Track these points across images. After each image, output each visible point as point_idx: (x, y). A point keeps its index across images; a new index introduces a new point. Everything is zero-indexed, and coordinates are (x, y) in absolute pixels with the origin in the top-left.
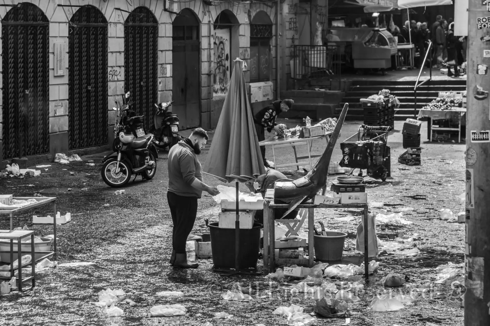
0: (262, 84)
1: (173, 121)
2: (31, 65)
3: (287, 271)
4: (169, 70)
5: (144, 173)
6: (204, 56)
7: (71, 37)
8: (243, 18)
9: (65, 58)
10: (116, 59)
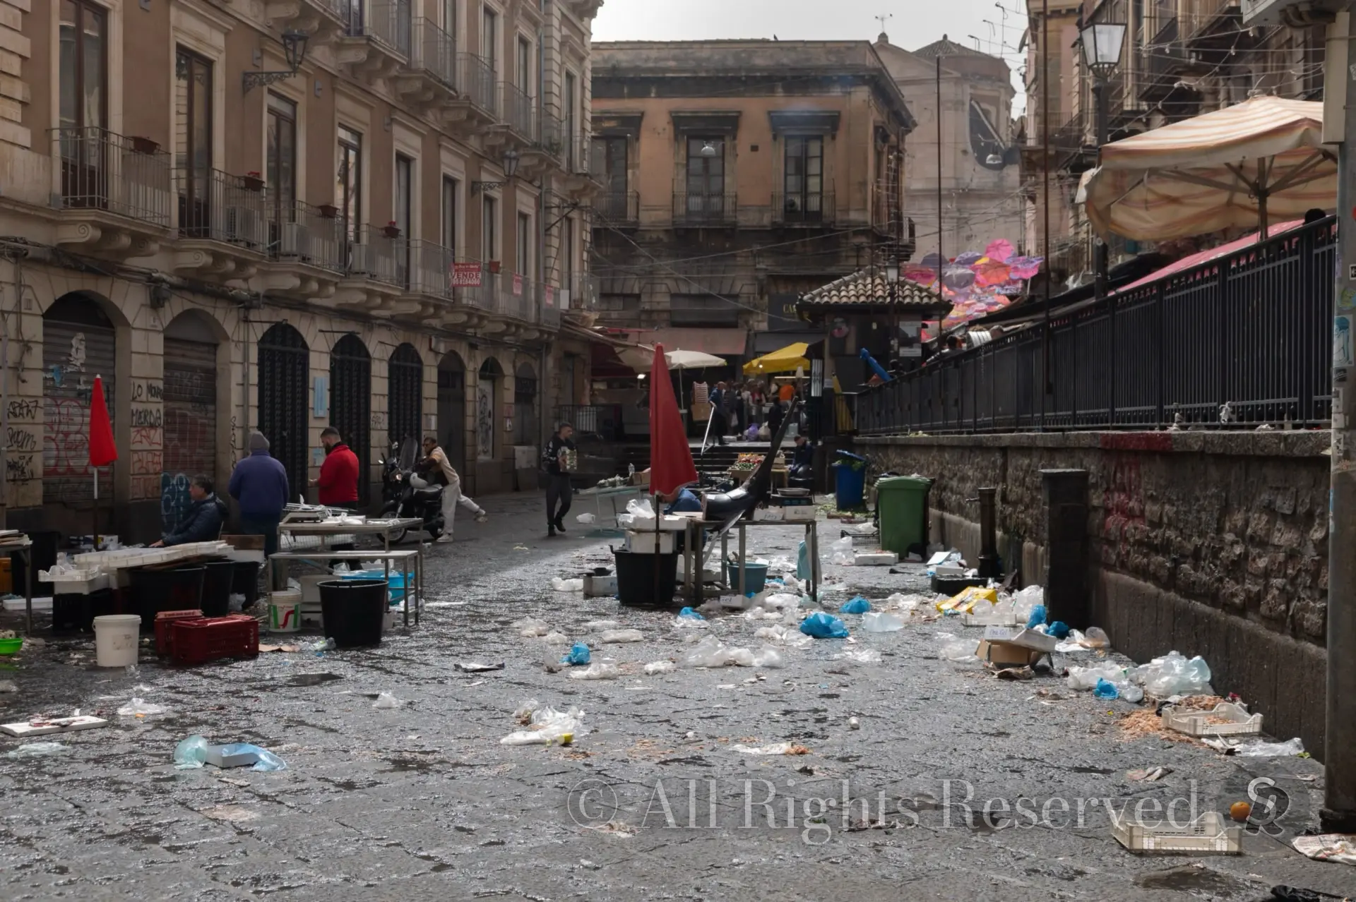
0: (525, 448)
2: (289, 401)
3: (725, 600)
4: (434, 419)
6: (469, 410)
7: (332, 371)
8: (508, 369)
9: (327, 396)
10: (379, 404)
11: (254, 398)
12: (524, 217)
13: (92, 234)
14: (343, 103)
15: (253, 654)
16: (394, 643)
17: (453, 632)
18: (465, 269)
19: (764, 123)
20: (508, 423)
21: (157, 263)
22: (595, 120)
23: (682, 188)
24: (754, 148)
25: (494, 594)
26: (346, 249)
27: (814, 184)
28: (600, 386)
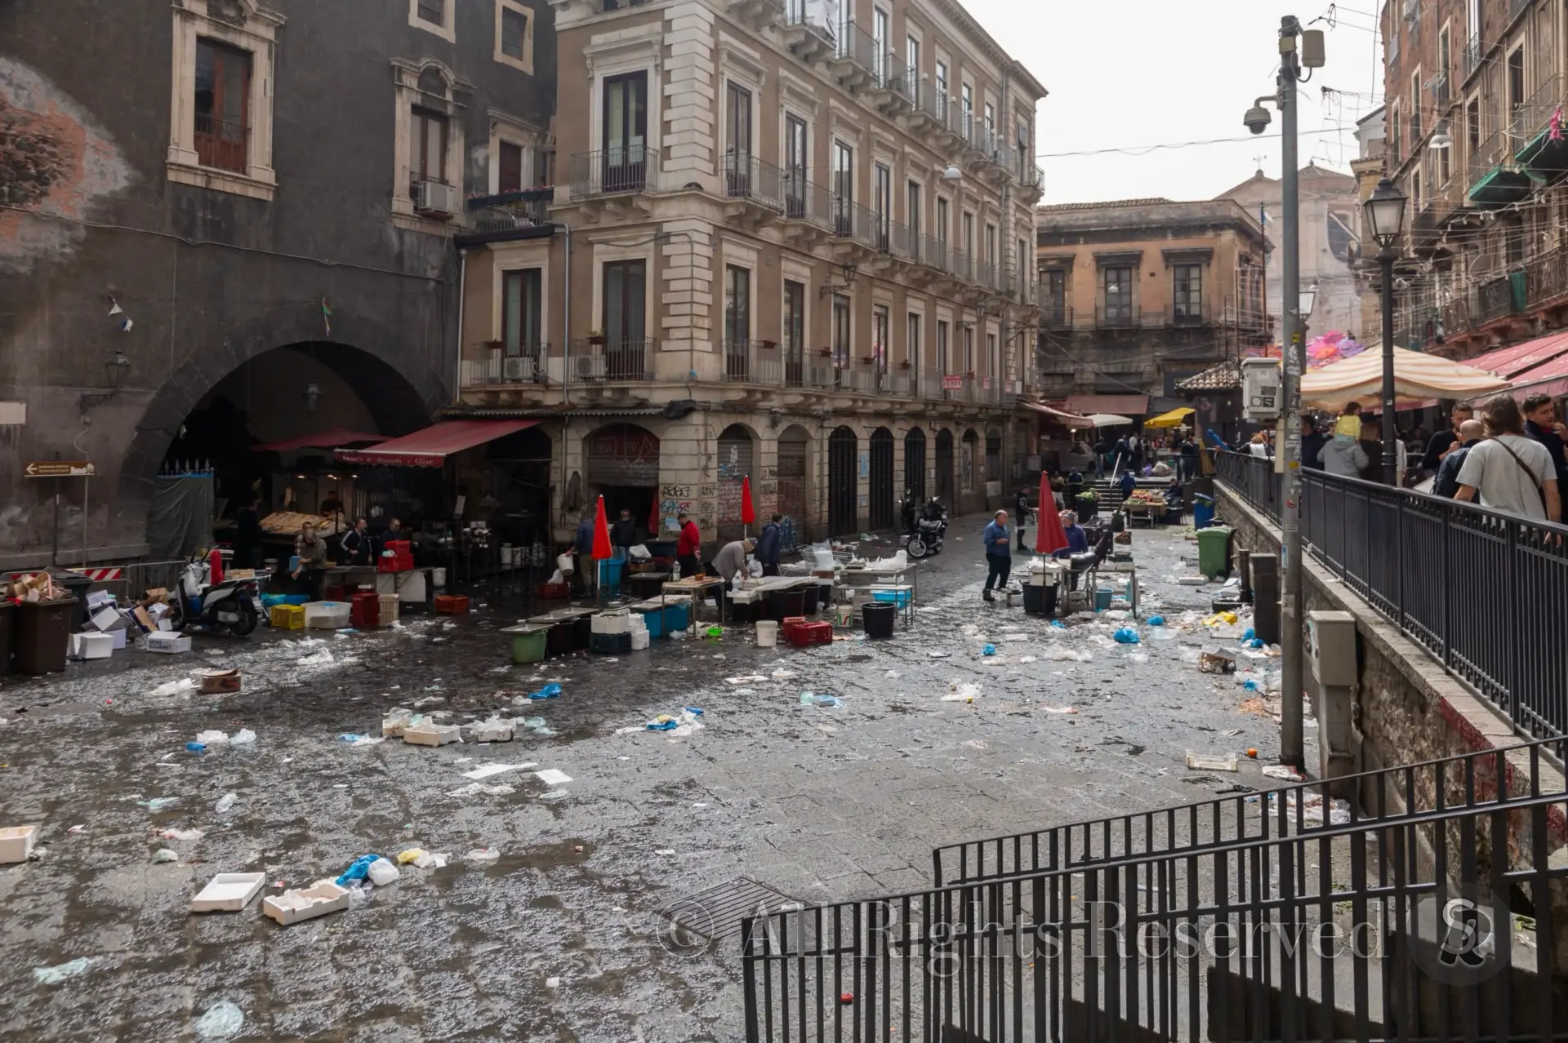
0: (993, 483)
1: (942, 511)
2: (846, 470)
4: (933, 472)
5: (934, 549)
6: (956, 463)
7: (871, 450)
8: (981, 435)
9: (868, 465)
10: (899, 466)
11: (826, 471)
12: (992, 337)
13: (743, 395)
14: (877, 292)
15: (829, 642)
16: (900, 637)
17: (929, 630)
18: (952, 379)
19: (1159, 257)
20: (982, 469)
21: (775, 403)
22: (1039, 261)
23: (1102, 303)
24: (1152, 275)
25: (956, 604)
26: (879, 377)
27: (1194, 297)
28: (1045, 437)
